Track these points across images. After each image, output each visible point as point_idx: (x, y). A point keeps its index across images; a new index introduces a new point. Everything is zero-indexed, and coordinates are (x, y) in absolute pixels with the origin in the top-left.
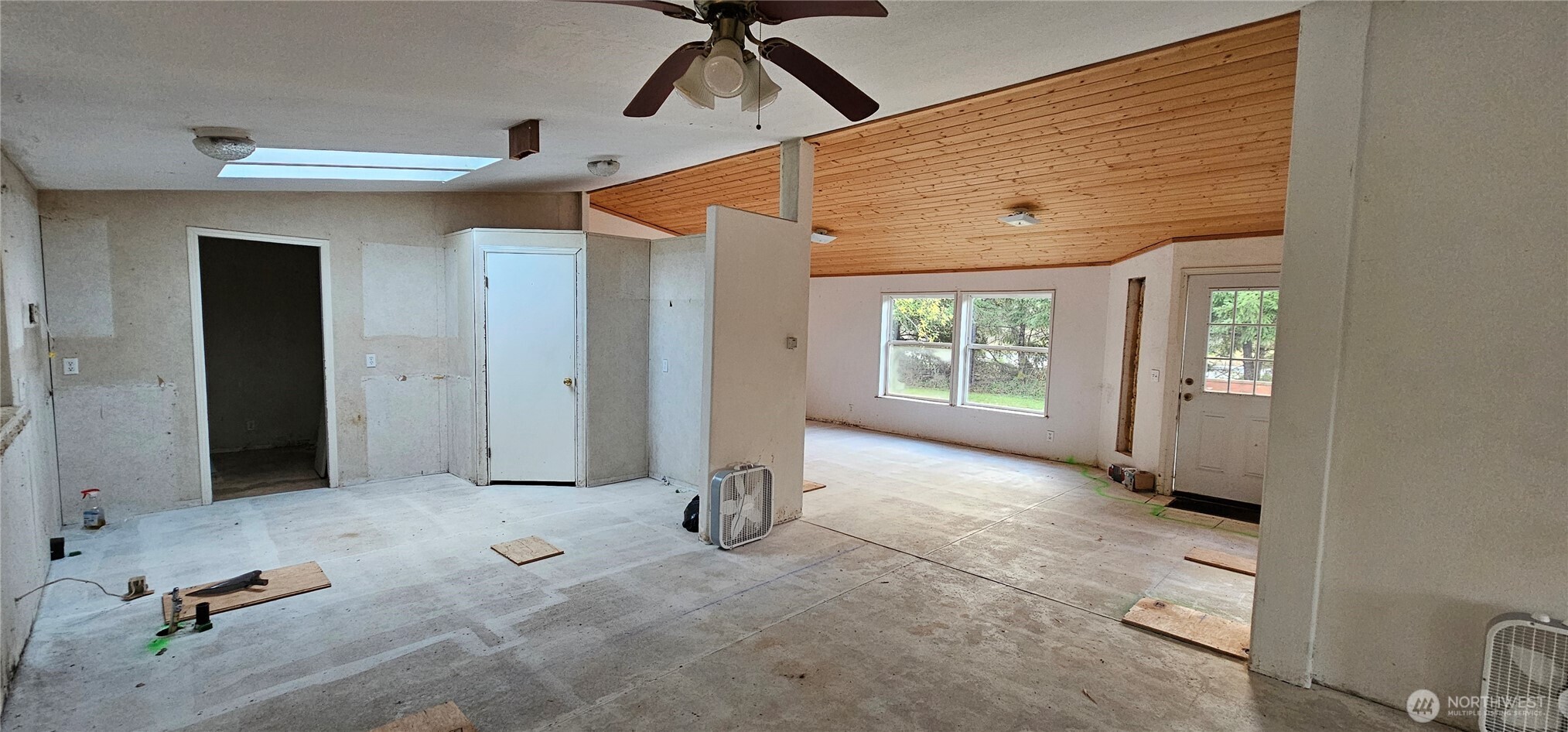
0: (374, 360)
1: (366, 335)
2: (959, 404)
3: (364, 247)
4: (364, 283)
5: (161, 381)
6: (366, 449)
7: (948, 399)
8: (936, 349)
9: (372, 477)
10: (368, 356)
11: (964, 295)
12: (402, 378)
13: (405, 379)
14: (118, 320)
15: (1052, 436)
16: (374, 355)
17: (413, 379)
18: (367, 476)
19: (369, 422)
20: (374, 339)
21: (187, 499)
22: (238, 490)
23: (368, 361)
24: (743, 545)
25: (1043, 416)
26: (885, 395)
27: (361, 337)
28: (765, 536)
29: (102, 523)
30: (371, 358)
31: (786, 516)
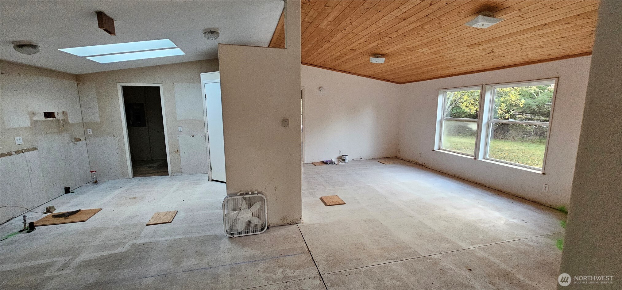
0: (181, 129)
1: (178, 119)
2: (480, 158)
3: (175, 85)
4: (176, 99)
5: (114, 136)
6: (180, 162)
7: (473, 154)
8: (469, 123)
9: (183, 173)
10: (179, 127)
11: (487, 87)
12: (192, 136)
13: (193, 136)
14: (101, 116)
15: (547, 188)
16: (181, 127)
17: (196, 136)
18: (181, 173)
19: (181, 152)
20: (181, 121)
21: (125, 176)
22: (149, 173)
23: (179, 129)
24: (242, 236)
25: (540, 172)
26: (439, 149)
27: (176, 119)
28: (260, 233)
29: (97, 182)
30: (180, 128)
31: (289, 221)
